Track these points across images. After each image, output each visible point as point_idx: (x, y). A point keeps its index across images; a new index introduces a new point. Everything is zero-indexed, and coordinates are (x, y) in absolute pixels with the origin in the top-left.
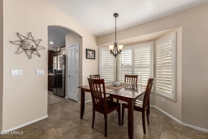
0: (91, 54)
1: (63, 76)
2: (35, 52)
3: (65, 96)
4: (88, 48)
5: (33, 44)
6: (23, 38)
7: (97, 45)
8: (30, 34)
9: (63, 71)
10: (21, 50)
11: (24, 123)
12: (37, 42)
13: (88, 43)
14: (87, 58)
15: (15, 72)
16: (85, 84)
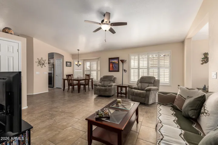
0: (69, 64)
1: (53, 76)
2: (44, 65)
3: (54, 86)
4: (67, 61)
5: (43, 62)
6: (40, 60)
7: (73, 59)
8: (42, 58)
9: (53, 74)
10: (39, 64)
11: (39, 92)
12: (44, 61)
13: (67, 58)
14: (66, 66)
15: (37, 73)
16: (65, 77)
